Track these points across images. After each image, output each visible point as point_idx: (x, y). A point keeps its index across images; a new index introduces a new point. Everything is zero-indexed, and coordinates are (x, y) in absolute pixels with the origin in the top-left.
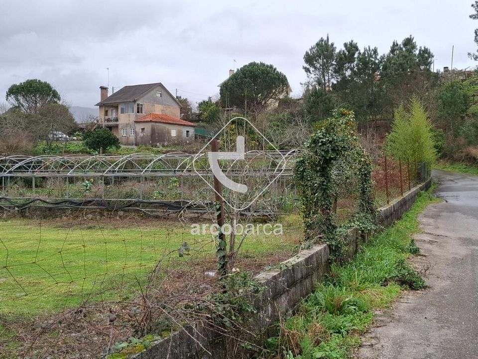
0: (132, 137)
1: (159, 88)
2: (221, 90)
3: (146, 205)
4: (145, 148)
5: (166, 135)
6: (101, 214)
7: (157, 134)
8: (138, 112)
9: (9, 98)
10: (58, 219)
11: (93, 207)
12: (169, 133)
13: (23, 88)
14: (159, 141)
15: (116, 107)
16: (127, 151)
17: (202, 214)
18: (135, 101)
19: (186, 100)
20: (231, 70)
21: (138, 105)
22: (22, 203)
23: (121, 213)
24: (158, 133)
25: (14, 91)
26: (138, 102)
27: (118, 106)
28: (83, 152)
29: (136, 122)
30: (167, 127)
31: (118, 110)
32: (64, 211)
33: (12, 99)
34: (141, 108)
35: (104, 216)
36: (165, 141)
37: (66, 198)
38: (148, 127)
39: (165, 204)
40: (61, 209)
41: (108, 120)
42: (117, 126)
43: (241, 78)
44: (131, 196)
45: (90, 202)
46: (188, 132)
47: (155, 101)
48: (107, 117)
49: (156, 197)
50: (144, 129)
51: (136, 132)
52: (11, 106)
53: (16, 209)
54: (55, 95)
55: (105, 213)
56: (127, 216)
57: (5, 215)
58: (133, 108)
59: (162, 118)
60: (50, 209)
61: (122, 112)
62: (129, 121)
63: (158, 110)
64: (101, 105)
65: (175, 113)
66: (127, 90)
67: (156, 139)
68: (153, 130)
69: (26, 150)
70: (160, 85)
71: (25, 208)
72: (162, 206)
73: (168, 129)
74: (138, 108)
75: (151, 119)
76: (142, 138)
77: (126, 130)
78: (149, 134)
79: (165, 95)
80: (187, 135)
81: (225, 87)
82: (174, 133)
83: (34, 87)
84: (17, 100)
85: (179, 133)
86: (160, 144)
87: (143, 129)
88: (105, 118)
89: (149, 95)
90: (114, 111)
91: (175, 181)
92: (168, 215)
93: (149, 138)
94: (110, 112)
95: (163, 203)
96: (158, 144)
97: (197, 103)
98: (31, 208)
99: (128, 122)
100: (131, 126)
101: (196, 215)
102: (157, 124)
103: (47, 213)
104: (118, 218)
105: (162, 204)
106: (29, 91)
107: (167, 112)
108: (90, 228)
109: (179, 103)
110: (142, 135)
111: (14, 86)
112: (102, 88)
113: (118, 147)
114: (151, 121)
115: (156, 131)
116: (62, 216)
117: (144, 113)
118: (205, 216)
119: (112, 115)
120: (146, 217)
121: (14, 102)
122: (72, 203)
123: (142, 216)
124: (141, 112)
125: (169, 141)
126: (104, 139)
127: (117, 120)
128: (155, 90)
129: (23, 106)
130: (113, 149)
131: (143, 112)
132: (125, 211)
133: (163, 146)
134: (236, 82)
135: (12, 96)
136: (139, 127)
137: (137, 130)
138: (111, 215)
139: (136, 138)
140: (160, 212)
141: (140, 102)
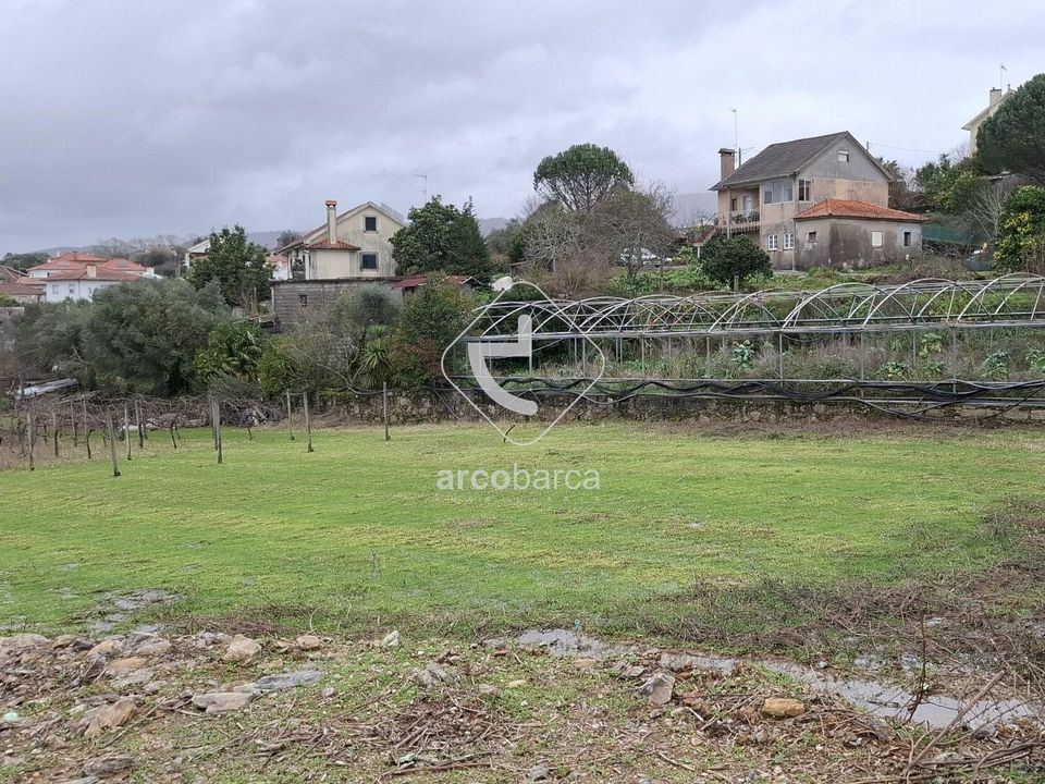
0: (789, 252)
1: (843, 143)
2: (979, 136)
3: (872, 391)
4: (823, 273)
5: (862, 244)
6: (779, 411)
7: (842, 244)
8: (801, 198)
9: (540, 185)
10: (692, 420)
11: (760, 396)
12: (868, 239)
13: (564, 163)
14: (847, 258)
15: (754, 191)
16: (784, 282)
17: (1002, 410)
18: (794, 176)
19: (894, 164)
20: (994, 90)
21: (801, 182)
22: (619, 389)
23: (820, 408)
24: (845, 242)
25: (549, 170)
26: (800, 177)
27: (758, 189)
28: (698, 287)
29: (798, 220)
30: (864, 226)
31: (758, 197)
32: (703, 404)
33: (545, 188)
34: (808, 189)
35: (785, 414)
36: (858, 258)
37: (707, 377)
38: (823, 229)
39: (917, 389)
40: (696, 400)
41: (739, 219)
42: (756, 231)
43: (1028, 105)
44: (836, 374)
45: (753, 385)
46: (907, 234)
47: (837, 172)
48: (735, 214)
49: (892, 375)
50: (815, 233)
51: (796, 242)
52: (544, 201)
53: (611, 400)
54: (624, 173)
55: (788, 408)
56: (833, 415)
57: (588, 413)
58: (790, 191)
59: (850, 208)
60: (675, 401)
61: (768, 201)
62: (783, 217)
63: (841, 191)
64: (721, 189)
65: (879, 195)
66: (775, 154)
67: (841, 252)
68: (834, 235)
69: (600, 287)
70: (847, 136)
71: (627, 400)
72: (908, 394)
73: (866, 233)
74: (801, 190)
75: (830, 212)
76: (810, 253)
77: (776, 237)
78: (826, 245)
79: (856, 157)
80: (906, 242)
81: (989, 129)
82: (877, 240)
83: (584, 161)
84: (554, 188)
85: (889, 239)
86: (849, 264)
87: (812, 234)
88: (731, 215)
89: (824, 159)
90: (749, 199)
91: (935, 341)
92: (924, 412)
93: (826, 253)
94: (740, 203)
95: (910, 387)
96: (845, 264)
97: (912, 170)
98: (639, 399)
99: (779, 221)
100: (786, 230)
101: (990, 413)
102: (843, 221)
103: (670, 408)
104: (814, 418)
105: (907, 390)
106: (576, 168)
107: (860, 193)
108: (773, 437)
109: (887, 174)
110: (811, 247)
111: (549, 160)
112: (723, 152)
113: (768, 275)
114: (830, 216)
115: (840, 238)
116: (699, 414)
117: (812, 201)
118: (1009, 415)
119: (746, 207)
120: (876, 417)
121: (548, 193)
122: (717, 387)
123: (866, 415)
124: (807, 199)
125: (867, 256)
126: (741, 258)
127: (756, 217)
128: (835, 149)
129: (565, 199)
130: (755, 279)
131: (812, 197)
132: (828, 404)
133: (856, 268)
134: (1015, 116)
135: (545, 181)
136: (803, 231)
137: (799, 236)
138: (800, 412)
139: (797, 254)
140: (905, 405)
141: (804, 177)
